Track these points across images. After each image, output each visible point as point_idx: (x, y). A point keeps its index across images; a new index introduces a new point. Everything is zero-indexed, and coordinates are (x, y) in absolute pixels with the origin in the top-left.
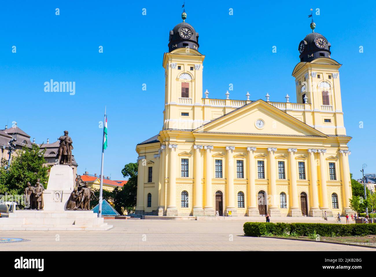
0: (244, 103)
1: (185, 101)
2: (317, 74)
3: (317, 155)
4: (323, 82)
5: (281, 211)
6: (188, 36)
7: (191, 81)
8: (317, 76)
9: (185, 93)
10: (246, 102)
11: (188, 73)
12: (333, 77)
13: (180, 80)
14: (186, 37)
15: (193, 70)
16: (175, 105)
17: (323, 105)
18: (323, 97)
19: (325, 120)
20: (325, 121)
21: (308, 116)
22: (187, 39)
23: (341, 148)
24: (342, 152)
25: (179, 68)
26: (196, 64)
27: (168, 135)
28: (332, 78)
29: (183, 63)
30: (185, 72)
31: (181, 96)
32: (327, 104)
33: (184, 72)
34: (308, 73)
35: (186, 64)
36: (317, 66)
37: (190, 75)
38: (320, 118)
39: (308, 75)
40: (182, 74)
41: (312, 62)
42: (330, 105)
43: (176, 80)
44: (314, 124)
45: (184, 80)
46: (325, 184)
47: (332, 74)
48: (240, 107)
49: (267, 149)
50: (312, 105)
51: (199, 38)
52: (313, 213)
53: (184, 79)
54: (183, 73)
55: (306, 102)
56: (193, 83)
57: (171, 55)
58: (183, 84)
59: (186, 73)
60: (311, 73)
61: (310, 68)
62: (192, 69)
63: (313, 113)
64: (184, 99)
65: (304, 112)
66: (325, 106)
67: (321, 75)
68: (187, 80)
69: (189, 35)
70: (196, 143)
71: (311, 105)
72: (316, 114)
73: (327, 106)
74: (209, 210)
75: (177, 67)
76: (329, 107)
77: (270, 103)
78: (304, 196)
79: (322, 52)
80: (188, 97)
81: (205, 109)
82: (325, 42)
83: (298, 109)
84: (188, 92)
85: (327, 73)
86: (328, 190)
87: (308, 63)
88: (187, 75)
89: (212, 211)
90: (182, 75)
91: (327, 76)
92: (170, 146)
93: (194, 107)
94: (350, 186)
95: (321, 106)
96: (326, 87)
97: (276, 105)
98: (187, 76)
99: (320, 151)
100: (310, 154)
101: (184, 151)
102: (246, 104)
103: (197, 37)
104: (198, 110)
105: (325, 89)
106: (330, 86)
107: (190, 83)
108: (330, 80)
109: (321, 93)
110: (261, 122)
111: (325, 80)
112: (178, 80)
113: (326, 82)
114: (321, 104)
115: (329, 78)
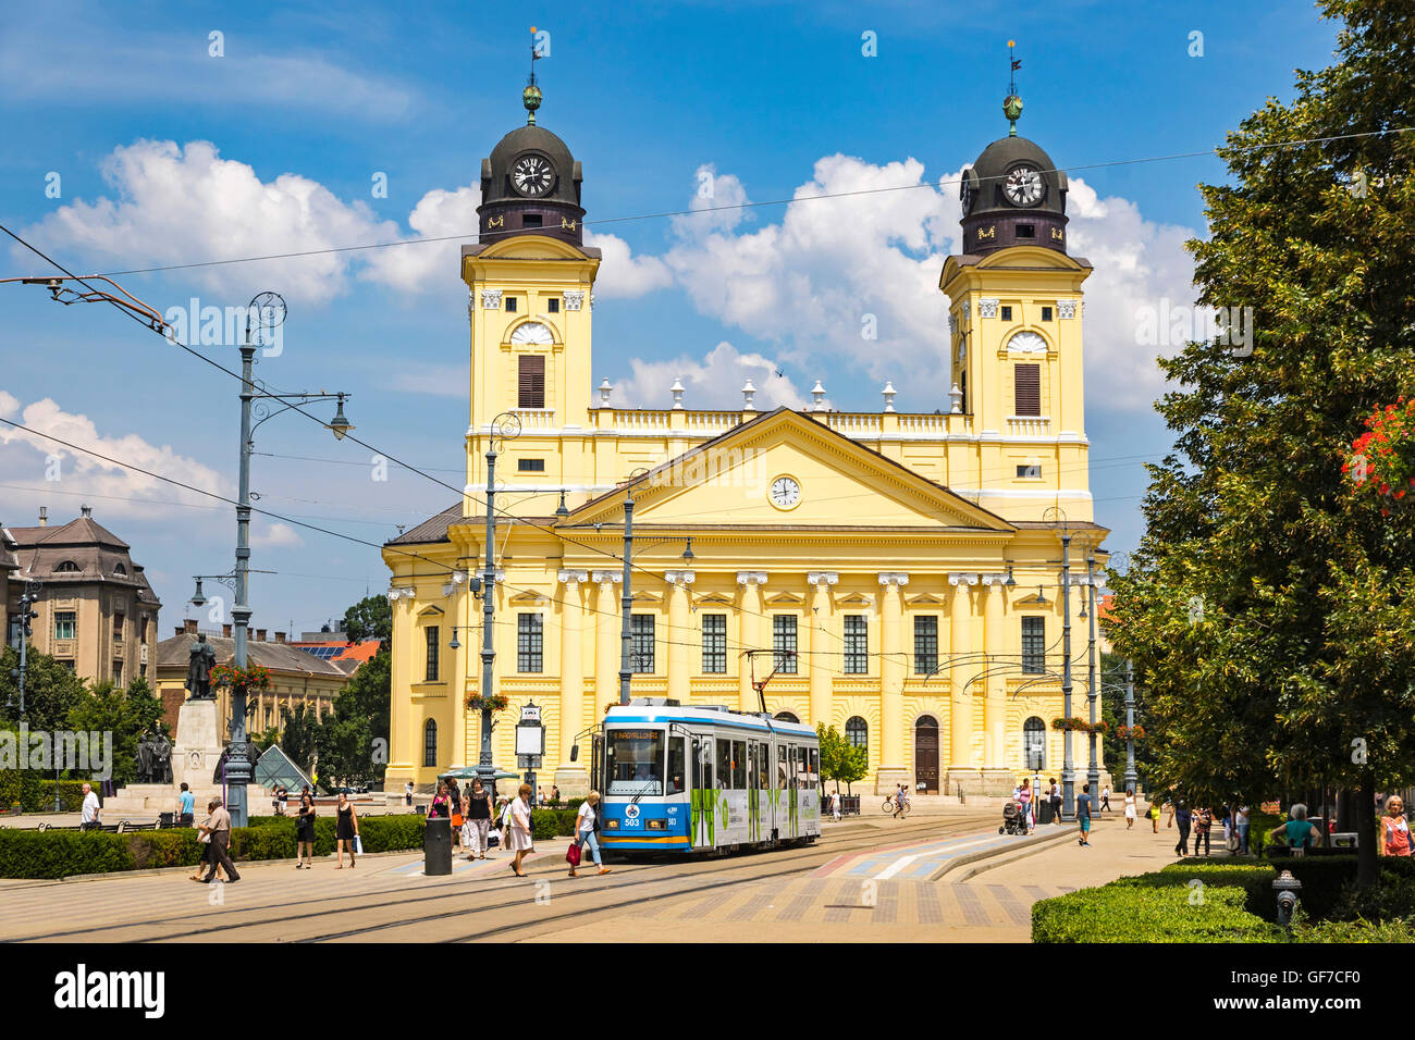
0: (733, 422)
1: (532, 423)
2: (1000, 306)
3: (981, 590)
4: (1023, 333)
6: (542, 186)
7: (553, 350)
8: (999, 314)
9: (532, 391)
10: (740, 418)
11: (541, 324)
12: (1057, 310)
13: (513, 347)
14: (533, 190)
15: (557, 311)
17: (1013, 416)
18: (1019, 388)
19: (1019, 468)
20: (1019, 475)
21: (961, 457)
22: (538, 196)
25: (511, 305)
26: (567, 290)
27: (474, 538)
28: (1055, 317)
29: (524, 289)
30: (531, 320)
31: (517, 402)
32: (1031, 414)
33: (527, 319)
35: (533, 290)
36: (1000, 275)
37: (547, 328)
38: (1002, 465)
39: (970, 307)
40: (521, 325)
41: (983, 263)
42: (1044, 415)
43: (501, 347)
45: (527, 348)
47: (1056, 302)
48: (717, 434)
49: (805, 576)
50: (976, 419)
53: (529, 344)
54: (525, 323)
55: (955, 410)
56: (560, 357)
57: (481, 261)
58: (524, 360)
59: (534, 323)
61: (974, 286)
62: (553, 306)
63: (979, 445)
64: (528, 413)
65: (945, 446)
66: (1025, 422)
67: (1015, 308)
68: (537, 348)
69: (545, 184)
70: (565, 564)
71: (971, 420)
72: (988, 451)
73: (1031, 421)
75: (503, 304)
76: (1040, 421)
77: (823, 418)
79: (1026, 220)
80: (543, 406)
81: (600, 445)
83: (924, 436)
84: (543, 387)
85: (1035, 302)
88: (539, 328)
90: (520, 330)
91: (1039, 309)
93: (560, 438)
95: (1010, 421)
96: (1028, 350)
97: (840, 425)
98: (538, 334)
99: (987, 580)
100: (954, 590)
101: (526, 588)
102: (741, 425)
104: (574, 452)
105: (1027, 357)
106: (1048, 348)
107: (549, 358)
108: (1046, 325)
109: (1012, 373)
110: (790, 486)
111: (1028, 328)
112: (505, 347)
113: (1031, 332)
114: (1012, 414)
115: (1044, 319)
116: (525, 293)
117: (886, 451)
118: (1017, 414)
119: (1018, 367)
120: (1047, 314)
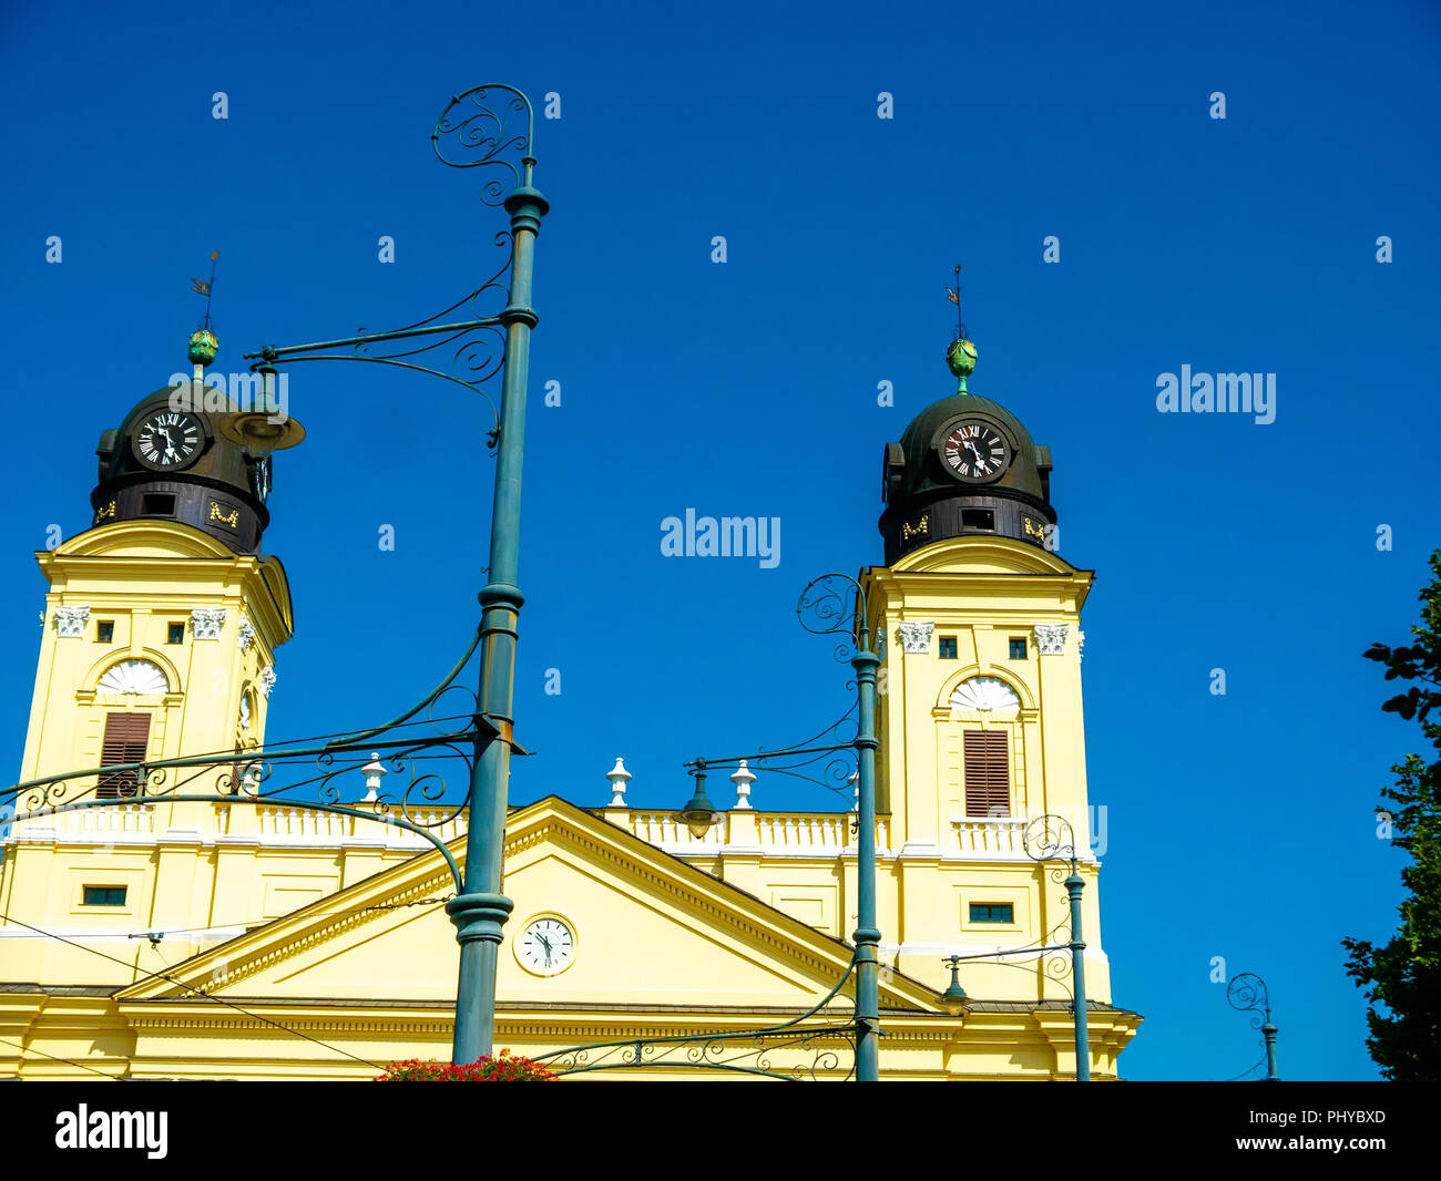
2: (937, 634)
4: (975, 677)
7: (165, 705)
8: (935, 646)
11: (150, 662)
12: (1035, 642)
13: (99, 699)
15: (180, 640)
18: (972, 770)
19: (973, 906)
25: (105, 632)
26: (200, 608)
28: (1031, 651)
29: (129, 605)
30: (135, 655)
33: (127, 654)
34: (884, 628)
35: (142, 607)
37: (161, 669)
38: (941, 902)
39: (884, 638)
40: (117, 664)
41: (903, 565)
43: (79, 699)
44: (901, 937)
45: (122, 701)
47: (1032, 628)
50: (897, 820)
53: (124, 695)
54: (122, 661)
56: (174, 714)
58: (115, 723)
59: (137, 660)
60: (901, 630)
61: (892, 601)
62: (175, 633)
63: (898, 866)
65: (840, 866)
67: (963, 638)
68: (140, 701)
75: (92, 631)
79: (979, 502)
82: (995, 446)
83: (805, 849)
85: (998, 628)
88: (147, 670)
90: (115, 670)
91: (1002, 640)
93: (157, 851)
95: (956, 825)
96: (992, 707)
98: (143, 678)
105: (985, 718)
106: (1021, 704)
107: (158, 715)
108: (1017, 666)
109: (959, 745)
111: (986, 670)
112: (85, 698)
113: (992, 678)
114: (960, 813)
115: (1013, 656)
116: (129, 611)
117: (734, 874)
118: (970, 813)
119: (968, 735)
120: (1018, 648)
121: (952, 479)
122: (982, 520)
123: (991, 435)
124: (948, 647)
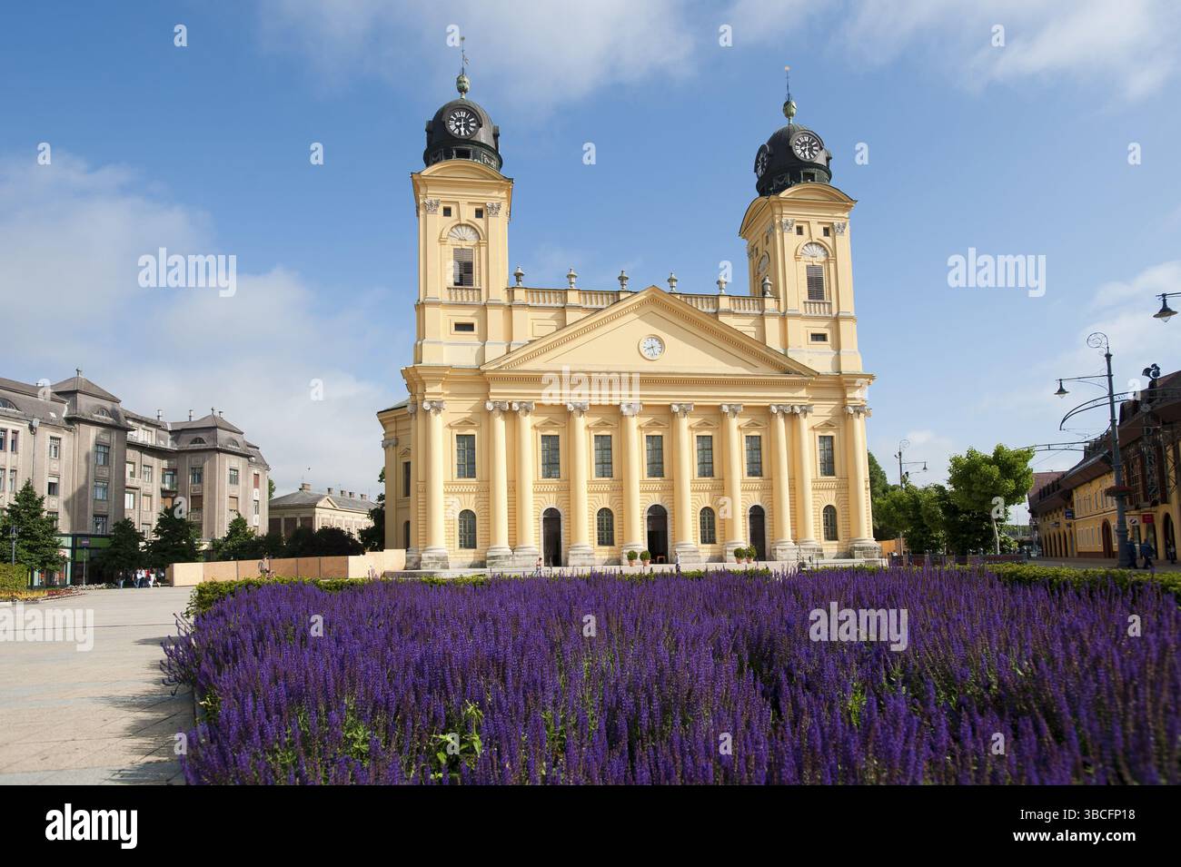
0: (613, 298)
1: (463, 295)
2: (795, 225)
3: (792, 416)
4: (811, 243)
5: (701, 550)
7: (479, 245)
8: (795, 229)
9: (464, 274)
10: (618, 295)
11: (469, 226)
12: (833, 229)
13: (449, 241)
14: (463, 133)
15: (482, 216)
16: (437, 304)
17: (807, 300)
18: (810, 280)
19: (812, 335)
20: (813, 339)
21: (772, 325)
22: (466, 138)
23: (849, 402)
24: (850, 409)
25: (447, 212)
26: (489, 202)
28: (832, 233)
29: (456, 200)
30: (462, 222)
31: (453, 281)
32: (819, 299)
33: (458, 222)
34: (774, 222)
35: (463, 201)
36: (795, 203)
37: (475, 229)
38: (800, 332)
39: (773, 227)
40: (455, 226)
41: (783, 195)
42: (826, 299)
43: (440, 241)
44: (786, 347)
45: (459, 243)
46: (809, 485)
47: (833, 223)
48: (600, 306)
49: (670, 406)
50: (782, 300)
51: (499, 138)
52: (778, 552)
53: (460, 239)
54: (459, 225)
55: (768, 294)
56: (483, 249)
57: (423, 178)
58: (458, 252)
59: (464, 225)
60: (781, 221)
61: (777, 210)
62: (479, 213)
63: (784, 317)
64: (461, 290)
65: (762, 316)
66: (815, 303)
67: (806, 227)
68: (467, 243)
69: (471, 129)
70: (491, 397)
71: (779, 301)
72: (790, 321)
73: (819, 303)
74: (527, 553)
75: (440, 211)
76: (824, 303)
77: (678, 297)
78: (757, 516)
79: (808, 170)
80: (472, 285)
81: (515, 312)
82: (815, 146)
83: (747, 311)
84: (472, 273)
85: (819, 223)
86: (816, 499)
87: (773, 198)
88: (469, 230)
89: (533, 555)
90: (454, 229)
91: (821, 228)
92: (426, 405)
93: (485, 307)
94: (867, 489)
95: (805, 302)
96: (817, 256)
97: (694, 302)
98: (468, 234)
99: (797, 410)
100: (774, 417)
101: (461, 415)
103: (496, 136)
104: (496, 318)
105: (814, 260)
106: (827, 255)
107: (475, 250)
108: (826, 239)
109: (805, 271)
110: (656, 343)
111: (815, 240)
112: (442, 241)
113: (816, 244)
114: (805, 297)
115: (825, 235)
116: (457, 203)
117: (721, 318)
118: (809, 298)
119: (808, 267)
120: (826, 232)
121: (798, 159)
122: (812, 177)
123: (813, 141)
124: (800, 230)
